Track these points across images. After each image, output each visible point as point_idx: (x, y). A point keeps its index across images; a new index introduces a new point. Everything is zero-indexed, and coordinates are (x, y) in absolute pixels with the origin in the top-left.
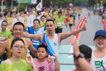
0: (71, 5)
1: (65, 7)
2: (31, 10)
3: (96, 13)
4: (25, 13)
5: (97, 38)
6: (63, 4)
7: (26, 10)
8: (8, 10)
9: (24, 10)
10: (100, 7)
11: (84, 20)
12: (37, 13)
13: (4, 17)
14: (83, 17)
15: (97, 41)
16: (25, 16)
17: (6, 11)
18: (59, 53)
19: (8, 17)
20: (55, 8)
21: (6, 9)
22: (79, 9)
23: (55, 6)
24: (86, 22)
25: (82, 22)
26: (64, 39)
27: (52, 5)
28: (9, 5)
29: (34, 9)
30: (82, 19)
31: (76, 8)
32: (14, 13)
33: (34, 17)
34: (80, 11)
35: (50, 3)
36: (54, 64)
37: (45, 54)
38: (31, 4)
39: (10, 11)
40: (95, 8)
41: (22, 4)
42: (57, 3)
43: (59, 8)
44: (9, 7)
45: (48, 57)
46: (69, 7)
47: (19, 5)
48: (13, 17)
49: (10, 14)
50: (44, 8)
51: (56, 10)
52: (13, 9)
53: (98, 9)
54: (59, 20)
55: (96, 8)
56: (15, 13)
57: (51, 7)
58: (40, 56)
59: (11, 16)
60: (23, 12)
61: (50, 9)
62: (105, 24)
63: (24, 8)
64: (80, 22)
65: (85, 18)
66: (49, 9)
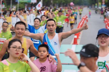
0: (72, 3)
1: (66, 6)
2: (31, 9)
3: (98, 12)
4: (25, 12)
5: (100, 37)
6: (64, 3)
7: (26, 9)
8: (7, 9)
9: (24, 9)
10: (101, 6)
11: (85, 19)
12: (37, 12)
13: (3, 16)
14: (84, 17)
15: (99, 39)
16: (25, 15)
17: (5, 10)
18: (60, 53)
19: (7, 16)
20: (55, 7)
21: (5, 8)
22: (80, 8)
23: (56, 5)
24: (87, 21)
25: (84, 21)
26: (65, 38)
27: (53, 4)
28: (8, 4)
29: (34, 8)
30: (83, 18)
31: (77, 7)
32: (13, 12)
33: (34, 17)
34: (81, 10)
35: (50, 2)
36: (55, 64)
37: (46, 53)
38: (31, 3)
39: (9, 10)
40: (96, 7)
41: (22, 3)
42: (57, 2)
43: (59, 7)
44: (8, 6)
45: (49, 57)
46: (70, 6)
47: (18, 4)
48: (12, 16)
49: (9, 13)
50: (45, 7)
51: (57, 9)
52: (12, 8)
53: (100, 8)
54: (60, 19)
55: (98, 7)
56: (15, 12)
57: (51, 6)
58: (41, 55)
59: (10, 16)
60: (23, 11)
61: (51, 8)
62: (107, 23)
63: (23, 7)
64: (81, 22)
65: (87, 17)
66: (49, 8)
